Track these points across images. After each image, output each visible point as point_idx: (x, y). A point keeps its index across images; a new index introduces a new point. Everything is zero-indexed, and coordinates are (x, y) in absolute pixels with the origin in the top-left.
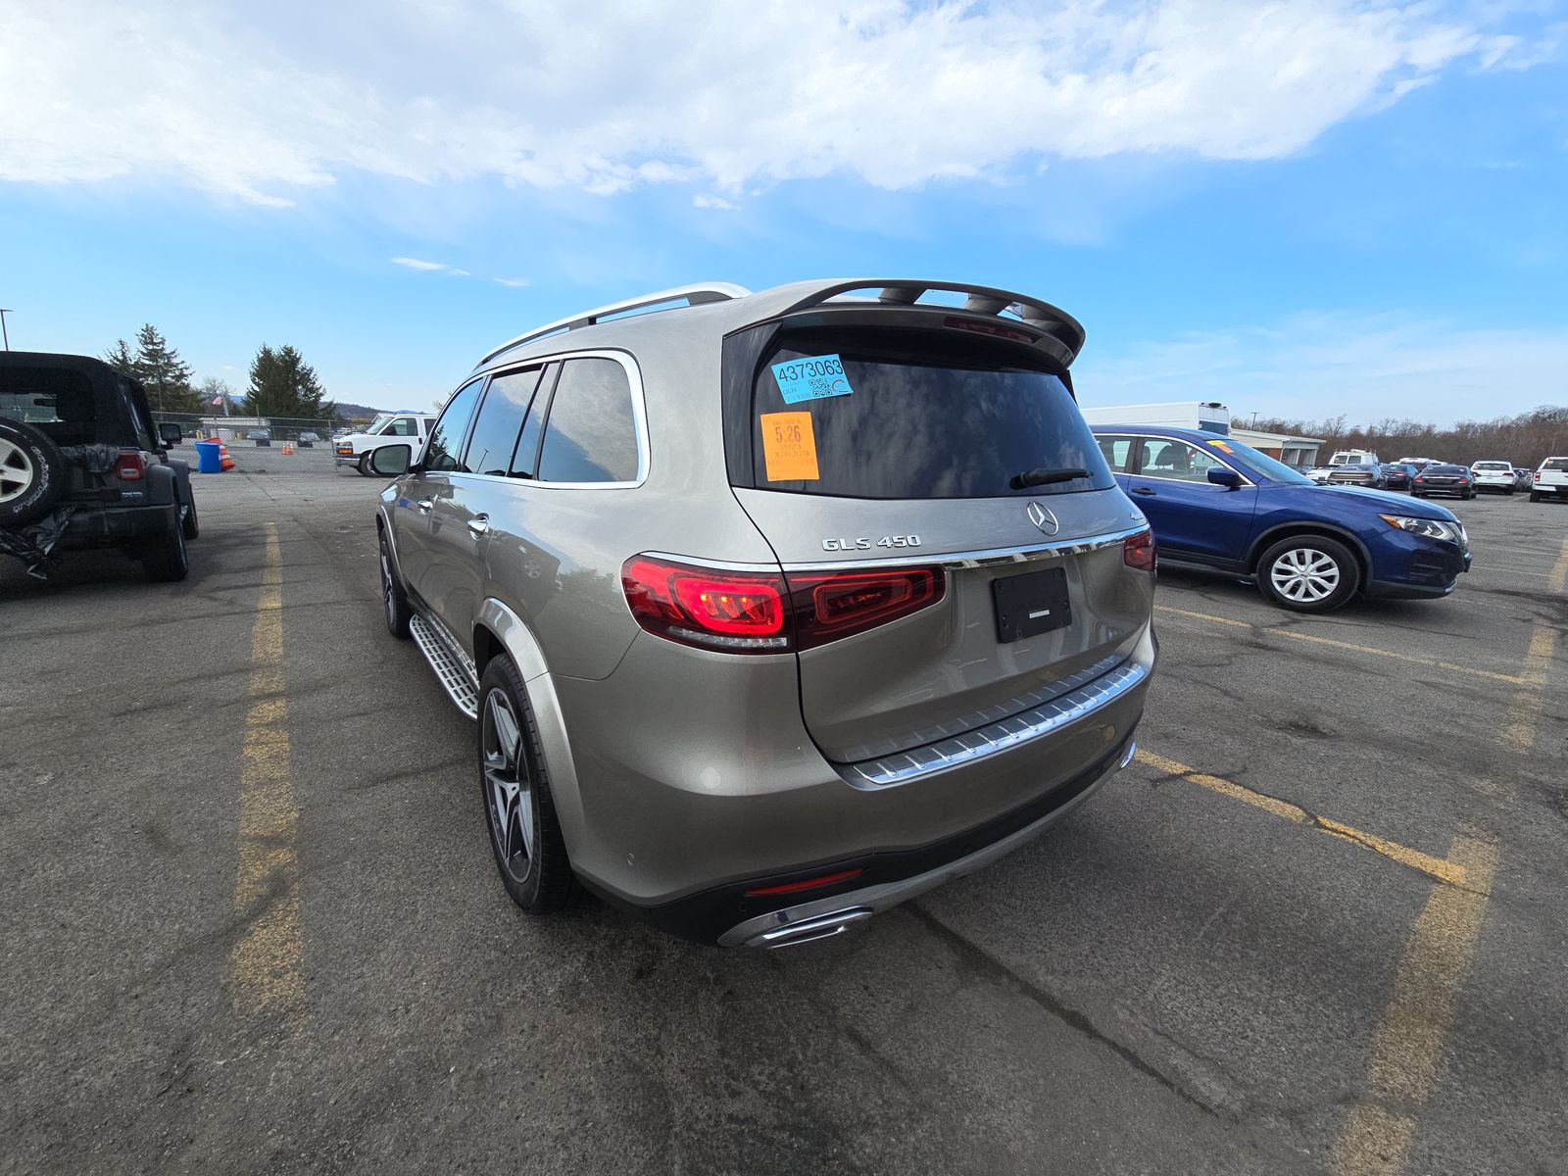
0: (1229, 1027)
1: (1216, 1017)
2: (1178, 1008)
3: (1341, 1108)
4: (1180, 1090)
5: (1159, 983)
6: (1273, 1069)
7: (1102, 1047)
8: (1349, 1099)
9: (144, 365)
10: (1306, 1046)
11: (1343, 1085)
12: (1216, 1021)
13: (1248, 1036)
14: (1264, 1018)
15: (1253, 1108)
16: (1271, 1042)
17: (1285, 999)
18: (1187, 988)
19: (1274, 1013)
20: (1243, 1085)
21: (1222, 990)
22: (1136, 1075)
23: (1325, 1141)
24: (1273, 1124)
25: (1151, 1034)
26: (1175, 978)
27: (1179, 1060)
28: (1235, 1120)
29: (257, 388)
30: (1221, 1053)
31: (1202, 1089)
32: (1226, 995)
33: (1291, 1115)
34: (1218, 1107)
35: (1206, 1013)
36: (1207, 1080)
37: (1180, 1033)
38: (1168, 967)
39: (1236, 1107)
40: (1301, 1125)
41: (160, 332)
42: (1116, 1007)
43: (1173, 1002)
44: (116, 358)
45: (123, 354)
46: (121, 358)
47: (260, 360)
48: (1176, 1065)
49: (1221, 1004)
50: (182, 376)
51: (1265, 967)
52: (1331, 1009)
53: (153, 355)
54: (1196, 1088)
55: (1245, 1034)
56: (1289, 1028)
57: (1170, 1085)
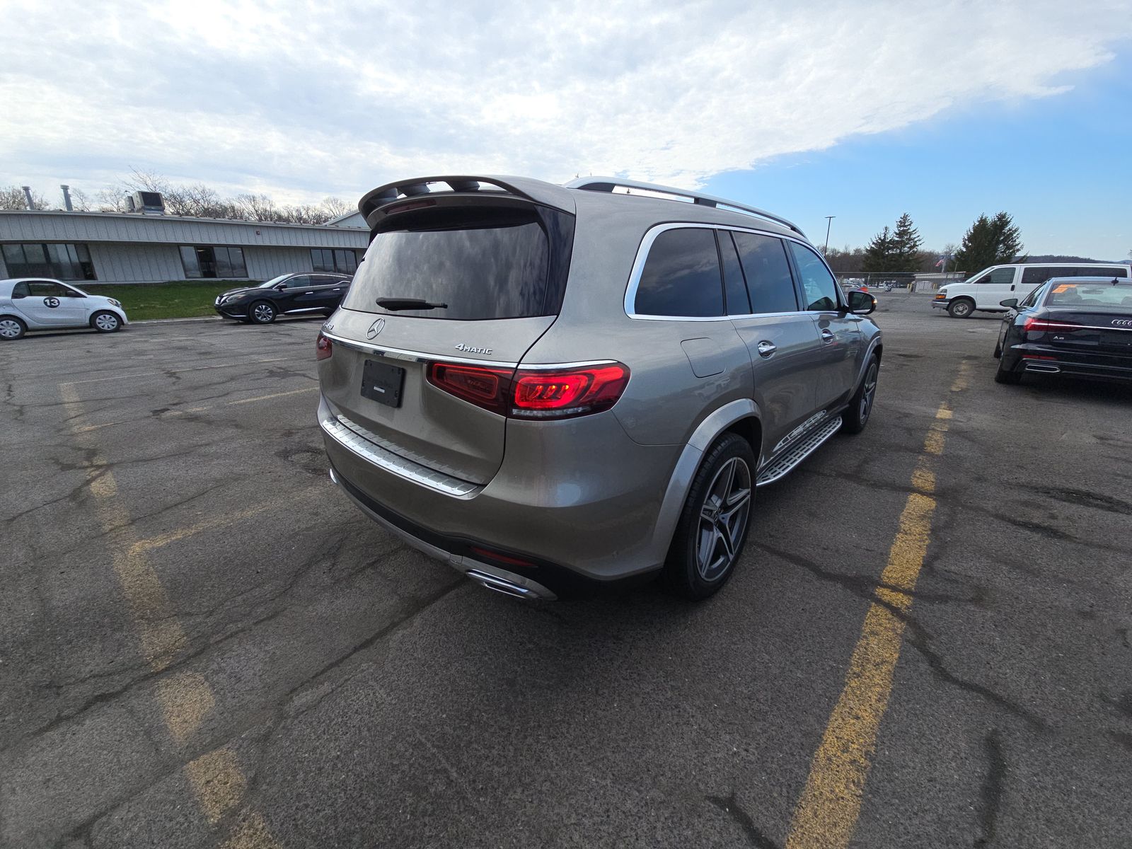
0: (335, 724)
1: (345, 718)
2: (359, 697)
3: (251, 774)
4: (308, 681)
5: (381, 692)
6: (297, 740)
7: (348, 651)
8: (254, 782)
9: (894, 241)
10: (301, 775)
11: (264, 787)
12: (342, 717)
13: (325, 734)
14: (333, 754)
15: (282, 717)
16: (315, 749)
17: (344, 781)
18: (373, 708)
19: (335, 764)
20: (296, 717)
21: (365, 733)
22: (325, 663)
23: (242, 750)
24: (269, 724)
25: (346, 677)
26: (383, 703)
27: (326, 687)
28: (281, 704)
29: (964, 250)
30: (320, 712)
31: (304, 693)
32: (360, 732)
33: (266, 737)
34: (291, 698)
35: (349, 714)
36: (309, 697)
37: (342, 692)
38: (394, 702)
39: (286, 708)
40: (258, 741)
41: (910, 218)
42: (371, 663)
43: (363, 696)
44: (880, 239)
45: (885, 236)
46: (882, 238)
47: (976, 228)
48: (323, 685)
49: (354, 726)
50: (915, 246)
51: (378, 781)
52: (323, 821)
53: (900, 234)
54: (307, 690)
55: (327, 734)
56: (320, 769)
57: (314, 677)
